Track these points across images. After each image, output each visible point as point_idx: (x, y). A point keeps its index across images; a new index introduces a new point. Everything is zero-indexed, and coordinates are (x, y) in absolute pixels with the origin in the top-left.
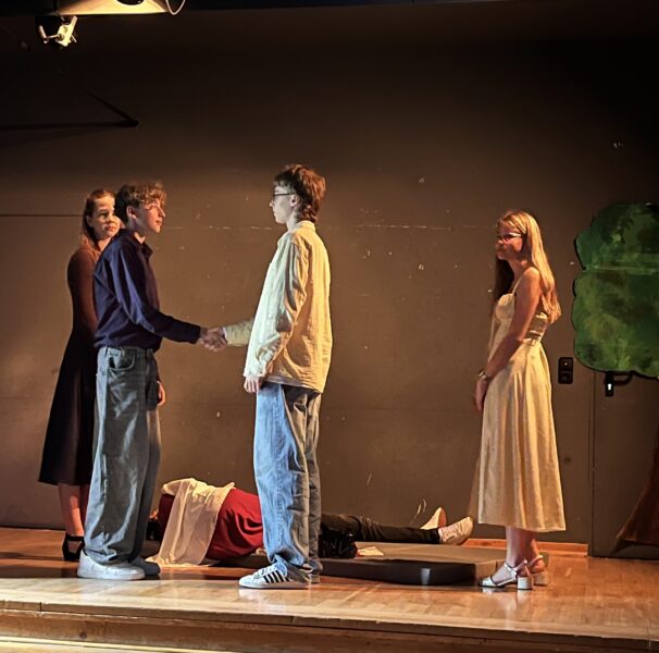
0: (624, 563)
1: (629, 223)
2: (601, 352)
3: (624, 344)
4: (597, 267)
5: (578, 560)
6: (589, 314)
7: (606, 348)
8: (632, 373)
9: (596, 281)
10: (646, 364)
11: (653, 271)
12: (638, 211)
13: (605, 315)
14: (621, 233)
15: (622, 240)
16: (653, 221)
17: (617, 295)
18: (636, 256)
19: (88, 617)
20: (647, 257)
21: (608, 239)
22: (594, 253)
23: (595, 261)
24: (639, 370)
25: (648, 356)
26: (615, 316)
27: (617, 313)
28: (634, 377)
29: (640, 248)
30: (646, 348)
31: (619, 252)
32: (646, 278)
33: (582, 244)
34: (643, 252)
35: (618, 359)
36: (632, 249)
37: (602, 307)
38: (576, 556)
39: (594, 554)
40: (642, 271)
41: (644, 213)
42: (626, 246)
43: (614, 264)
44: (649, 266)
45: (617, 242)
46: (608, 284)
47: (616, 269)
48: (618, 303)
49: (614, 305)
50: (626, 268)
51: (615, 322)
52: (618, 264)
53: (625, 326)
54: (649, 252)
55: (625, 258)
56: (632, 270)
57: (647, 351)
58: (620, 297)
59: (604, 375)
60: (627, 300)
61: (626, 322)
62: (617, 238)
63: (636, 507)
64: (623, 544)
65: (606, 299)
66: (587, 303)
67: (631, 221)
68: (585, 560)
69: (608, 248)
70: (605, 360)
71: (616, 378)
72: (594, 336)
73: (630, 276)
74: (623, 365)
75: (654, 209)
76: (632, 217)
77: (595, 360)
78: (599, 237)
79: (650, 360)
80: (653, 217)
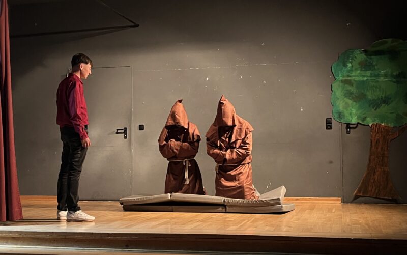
0: (358, 205)
1: (355, 59)
2: (344, 115)
3: (354, 111)
4: (341, 78)
5: (337, 204)
6: (338, 99)
7: (346, 114)
8: (358, 123)
9: (341, 84)
10: (364, 119)
11: (365, 79)
12: (359, 52)
13: (345, 99)
14: (351, 62)
15: (352, 66)
16: (365, 57)
17: (350, 90)
18: (358, 72)
19: (129, 238)
20: (363, 73)
21: (345, 65)
22: (340, 72)
23: (340, 75)
24: (361, 122)
26: (350, 99)
28: (359, 125)
29: (360, 69)
30: (364, 112)
31: (350, 71)
32: (363, 82)
33: (334, 68)
35: (352, 118)
36: (356, 69)
37: (344, 96)
39: (344, 202)
40: (361, 79)
41: (361, 53)
42: (354, 69)
43: (348, 76)
44: (364, 76)
45: (350, 67)
46: (347, 85)
47: (349, 78)
48: (352, 93)
49: (349, 94)
50: (354, 78)
51: (350, 102)
52: (350, 77)
53: (354, 103)
54: (364, 71)
55: (353, 74)
56: (357, 79)
57: (364, 114)
58: (352, 91)
59: (346, 125)
60: (355, 91)
61: (355, 101)
62: (350, 65)
64: (356, 197)
65: (345, 92)
66: (337, 94)
68: (340, 205)
69: (345, 69)
70: (346, 118)
71: (351, 126)
72: (341, 108)
73: (356, 81)
74: (354, 120)
75: (365, 52)
76: (356, 56)
77: (341, 119)
78: (342, 65)
79: (366, 117)
80: (365, 55)
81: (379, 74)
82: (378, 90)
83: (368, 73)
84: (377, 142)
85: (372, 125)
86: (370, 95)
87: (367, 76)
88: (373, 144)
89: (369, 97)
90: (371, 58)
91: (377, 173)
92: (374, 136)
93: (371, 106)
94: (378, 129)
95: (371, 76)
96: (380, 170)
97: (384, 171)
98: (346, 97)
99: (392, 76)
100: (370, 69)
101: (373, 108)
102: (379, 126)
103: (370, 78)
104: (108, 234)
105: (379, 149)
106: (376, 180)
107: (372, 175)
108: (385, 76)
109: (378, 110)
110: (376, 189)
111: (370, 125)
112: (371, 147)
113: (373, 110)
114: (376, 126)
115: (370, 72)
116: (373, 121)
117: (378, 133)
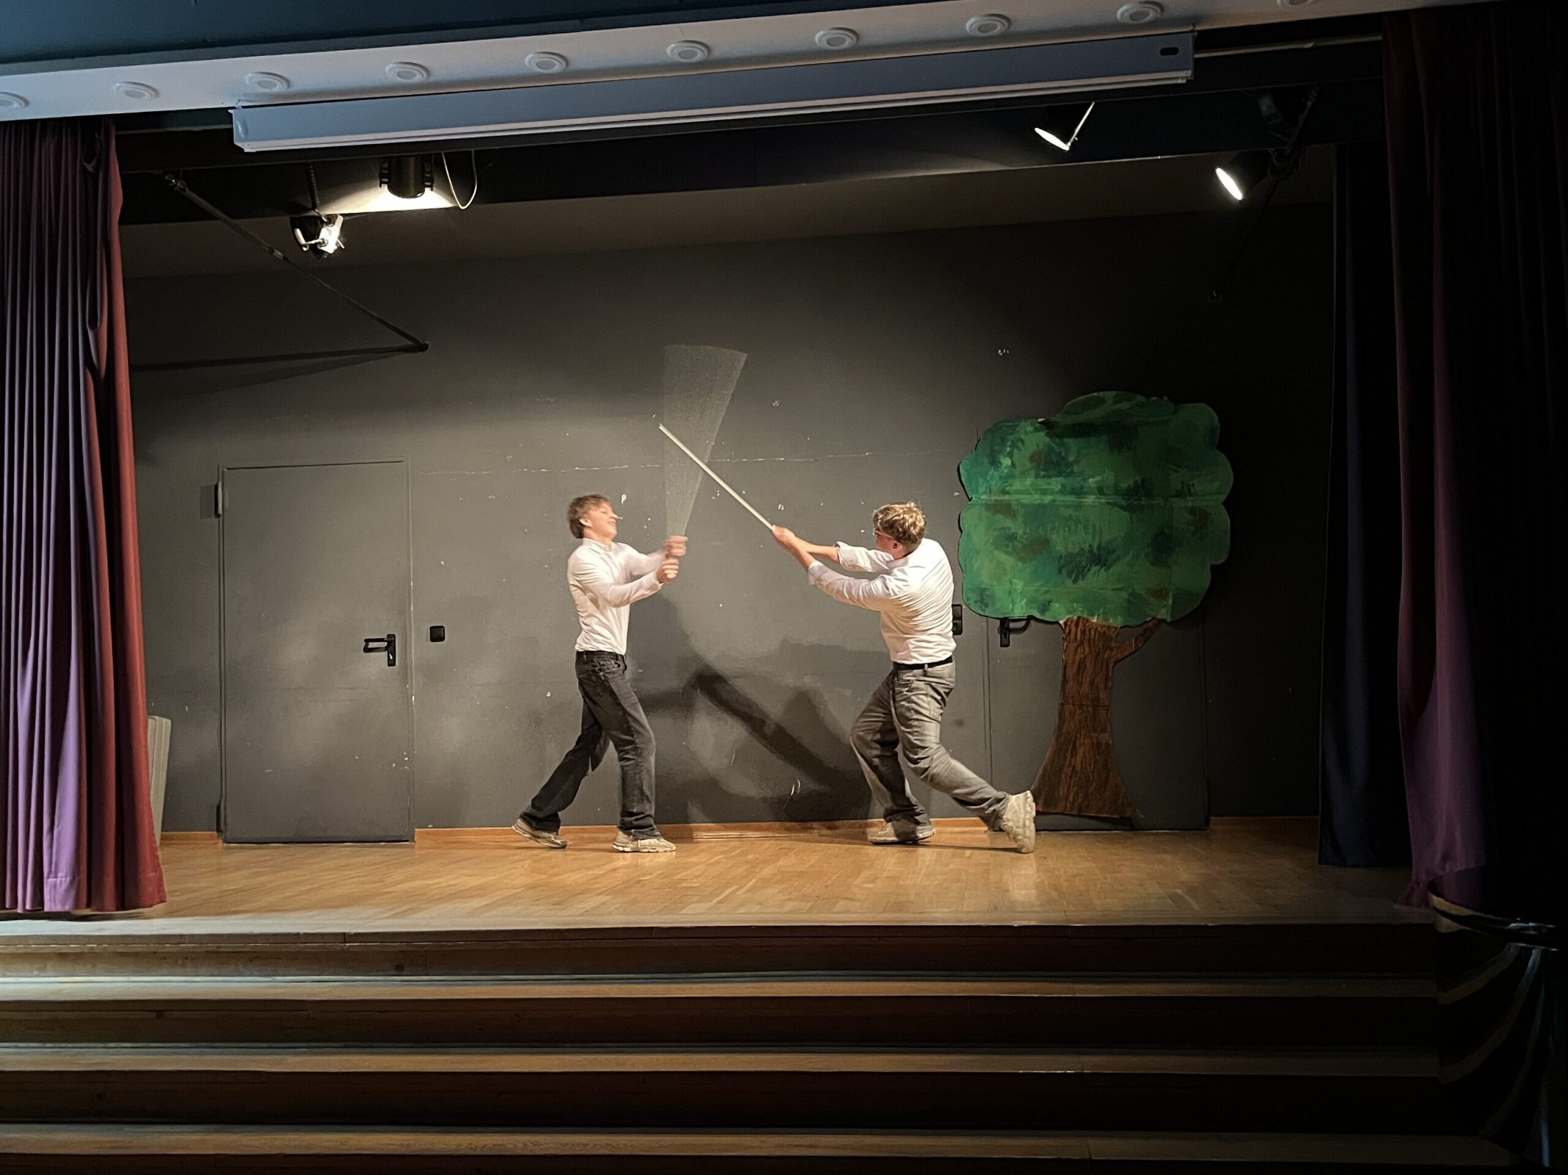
1: (1020, 444)
2: (992, 596)
3: (1019, 585)
4: (983, 497)
5: (977, 836)
6: (978, 553)
7: (999, 591)
8: (1031, 618)
9: (984, 513)
10: (1045, 607)
11: (1048, 499)
12: (1030, 428)
13: (996, 552)
14: (1010, 455)
15: (1013, 465)
16: (1047, 439)
17: (1009, 528)
18: (1029, 481)
19: (404, 947)
20: (1042, 483)
21: (995, 463)
22: (981, 480)
23: (982, 490)
24: (1038, 615)
25: (1047, 597)
26: (1007, 553)
27: (1010, 550)
28: (1032, 622)
29: (1033, 472)
30: (1045, 589)
31: (1010, 476)
32: (1042, 506)
33: (967, 471)
34: (1037, 476)
35: (1013, 603)
36: (1024, 474)
37: (992, 544)
38: (976, 832)
40: (1035, 498)
41: (1036, 430)
42: (1017, 472)
43: (1004, 492)
44: (1044, 492)
45: (1007, 466)
46: (999, 517)
47: (1007, 497)
48: (1012, 537)
49: (1007, 540)
50: (1018, 496)
51: (1008, 560)
52: (1008, 493)
53: (1020, 564)
54: (1044, 477)
55: (1017, 485)
56: (1026, 499)
57: (1046, 592)
58: (1013, 530)
59: (998, 622)
60: (1021, 532)
61: (1020, 559)
62: (1006, 462)
63: (1040, 772)
65: (997, 533)
66: (975, 539)
67: (1023, 442)
68: (985, 836)
69: (996, 473)
70: (998, 605)
71: (1012, 625)
72: (985, 579)
73: (1024, 505)
74: (1019, 610)
75: (1048, 425)
76: (1022, 436)
77: (987, 606)
78: (986, 461)
79: (1049, 602)
80: (1047, 435)
81: (1082, 488)
82: (1080, 527)
83: (1056, 483)
84: (1079, 668)
85: (1066, 624)
86: (1061, 543)
87: (1053, 493)
88: (1070, 672)
89: (1058, 548)
90: (1062, 445)
91: (1081, 751)
92: (1072, 653)
93: (1064, 571)
94: (1083, 632)
95: (1063, 492)
96: (1087, 741)
97: (1099, 744)
98: (996, 548)
99: (1117, 491)
100: (1059, 474)
101: (1069, 576)
102: (1084, 625)
103: (1060, 498)
104: (345, 937)
105: (1086, 687)
106: (1078, 768)
107: (1069, 755)
108: (1100, 491)
109: (1081, 583)
110: (1077, 794)
111: (1061, 622)
112: (1065, 681)
113: (1069, 582)
114: (1077, 625)
115: (1061, 480)
116: (1069, 613)
117: (1082, 643)
